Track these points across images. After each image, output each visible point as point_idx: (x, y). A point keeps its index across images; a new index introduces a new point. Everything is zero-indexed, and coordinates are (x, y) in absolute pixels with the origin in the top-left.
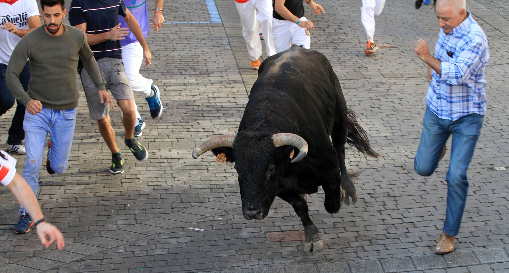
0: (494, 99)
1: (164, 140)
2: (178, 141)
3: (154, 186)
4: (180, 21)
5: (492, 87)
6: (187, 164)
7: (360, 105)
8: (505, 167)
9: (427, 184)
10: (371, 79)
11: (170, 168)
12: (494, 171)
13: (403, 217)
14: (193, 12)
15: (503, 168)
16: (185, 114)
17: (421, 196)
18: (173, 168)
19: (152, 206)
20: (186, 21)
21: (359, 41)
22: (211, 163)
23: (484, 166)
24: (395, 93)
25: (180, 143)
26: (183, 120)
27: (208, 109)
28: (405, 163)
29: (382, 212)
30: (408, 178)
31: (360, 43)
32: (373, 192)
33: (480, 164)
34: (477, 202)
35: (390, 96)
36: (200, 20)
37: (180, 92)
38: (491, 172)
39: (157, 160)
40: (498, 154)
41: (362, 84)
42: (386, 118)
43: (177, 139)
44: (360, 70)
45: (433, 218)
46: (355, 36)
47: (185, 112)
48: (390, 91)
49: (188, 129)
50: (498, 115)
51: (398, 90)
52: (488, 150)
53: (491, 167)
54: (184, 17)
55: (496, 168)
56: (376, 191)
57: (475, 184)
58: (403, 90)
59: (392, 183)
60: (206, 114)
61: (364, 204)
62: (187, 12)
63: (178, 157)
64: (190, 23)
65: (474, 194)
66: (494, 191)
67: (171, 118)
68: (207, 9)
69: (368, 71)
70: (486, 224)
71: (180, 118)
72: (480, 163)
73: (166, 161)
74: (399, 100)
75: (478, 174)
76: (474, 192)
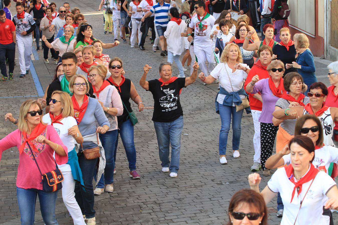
3: (5, 201)
4: (18, 96)
8: (229, 182)
9: (179, 195)
10: (142, 129)
12: (222, 185)
13: (164, 216)
14: (27, 89)
17: (176, 203)
19: (4, 214)
20: (22, 96)
21: (133, 105)
23: (216, 182)
29: (152, 214)
30: (167, 191)
32: (145, 201)
33: (213, 181)
34: (212, 205)
35: (154, 140)
36: (31, 94)
38: (220, 186)
39: (6, 185)
40: (224, 174)
42: (153, 154)
45: (184, 216)
52: (218, 172)
53: (220, 182)
54: (21, 93)
55: (223, 183)
56: (147, 200)
57: (210, 194)
59: (157, 194)
61: (140, 209)
62: (23, 90)
64: (25, 96)
66: (222, 198)
68: (35, 87)
69: (139, 124)
70: (218, 218)
72: (213, 180)
75: (212, 187)
76: (210, 199)
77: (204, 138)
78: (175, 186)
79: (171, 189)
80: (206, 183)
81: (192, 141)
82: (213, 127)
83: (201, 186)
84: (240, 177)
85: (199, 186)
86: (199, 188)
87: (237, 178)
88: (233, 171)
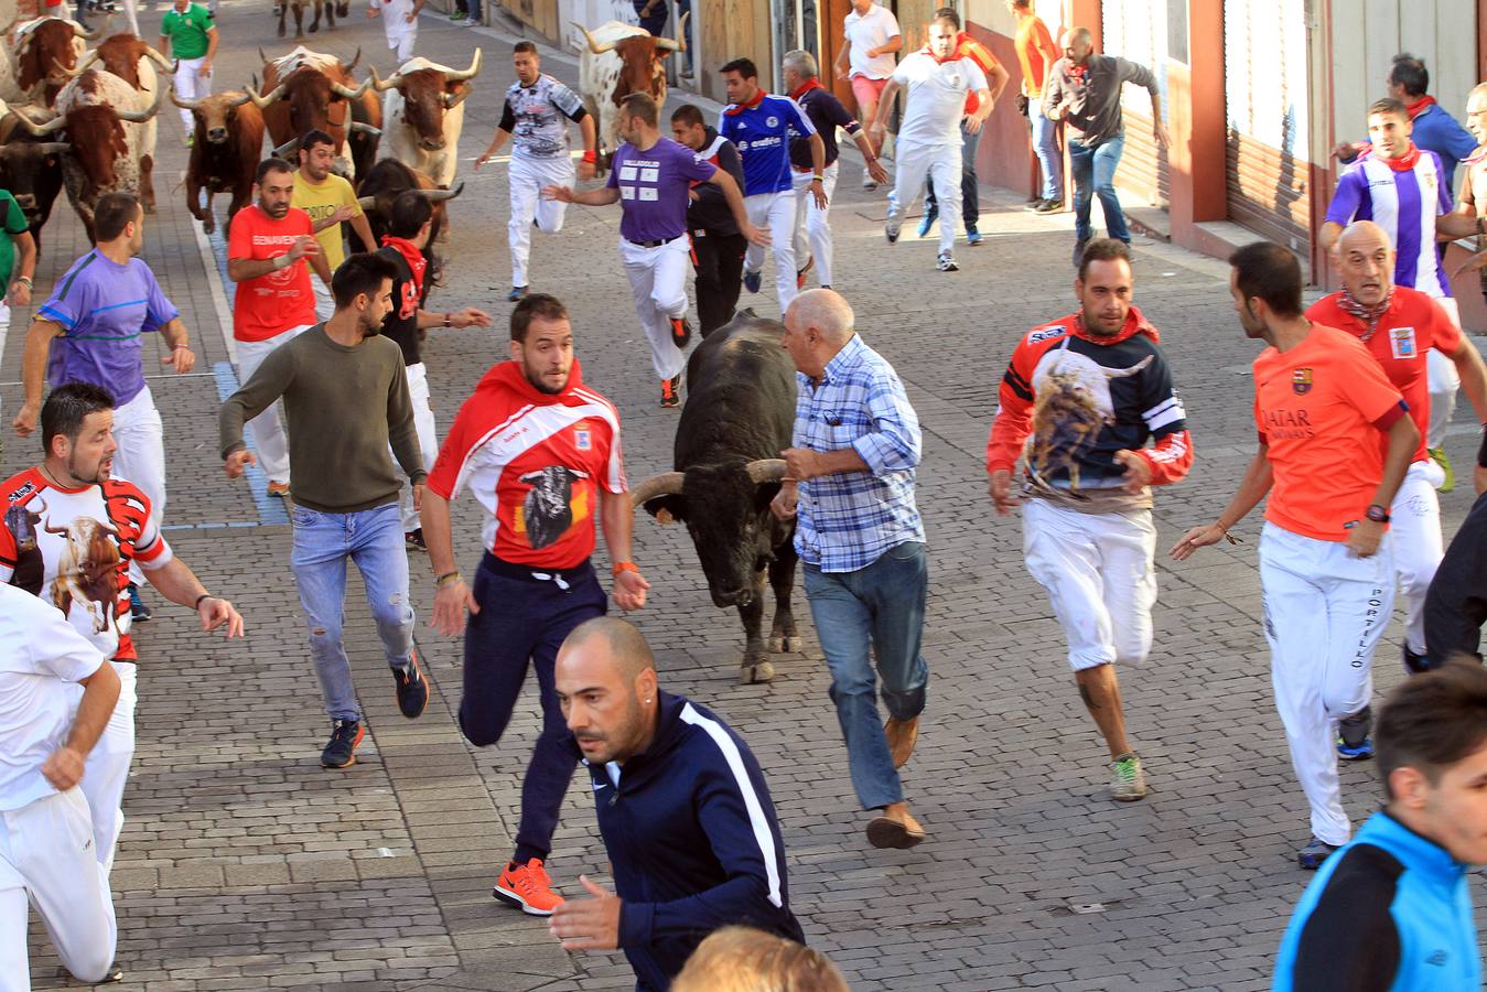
0: (1066, 711)
1: (137, 863)
2: (175, 865)
5: (1059, 678)
6: (202, 931)
8: (1103, 904)
9: (883, 960)
11: (154, 944)
12: (1073, 917)
14: (209, 495)
15: (1097, 907)
16: (194, 787)
18: (165, 944)
20: (189, 523)
22: (272, 927)
23: (1043, 903)
24: (783, 706)
25: (180, 871)
26: (187, 804)
27: (260, 772)
28: (821, 905)
31: (680, 566)
33: (1032, 898)
35: (772, 714)
36: (228, 517)
37: (178, 725)
38: (1062, 920)
40: (1082, 866)
41: (692, 685)
43: (172, 861)
44: (683, 645)
46: (666, 547)
47: (194, 784)
48: (770, 699)
49: (204, 830)
50: (1076, 755)
51: (793, 697)
52: (1054, 856)
53: (1064, 904)
54: (183, 511)
55: (1077, 908)
57: (1019, 955)
58: (808, 696)
60: (251, 787)
63: (177, 910)
64: (200, 526)
65: (1016, 983)
66: (1074, 972)
67: (155, 802)
68: (248, 485)
71: (181, 801)
72: (1030, 896)
73: (142, 923)
74: (797, 724)
75: (1027, 926)
76: (1019, 978)
77: (994, 707)
78: (862, 922)
79: (847, 939)
80: (1002, 908)
81: (938, 721)
82: (1032, 655)
83: (980, 921)
84: (1150, 879)
85: (970, 922)
86: (970, 930)
87: (1138, 883)
88: (1123, 854)
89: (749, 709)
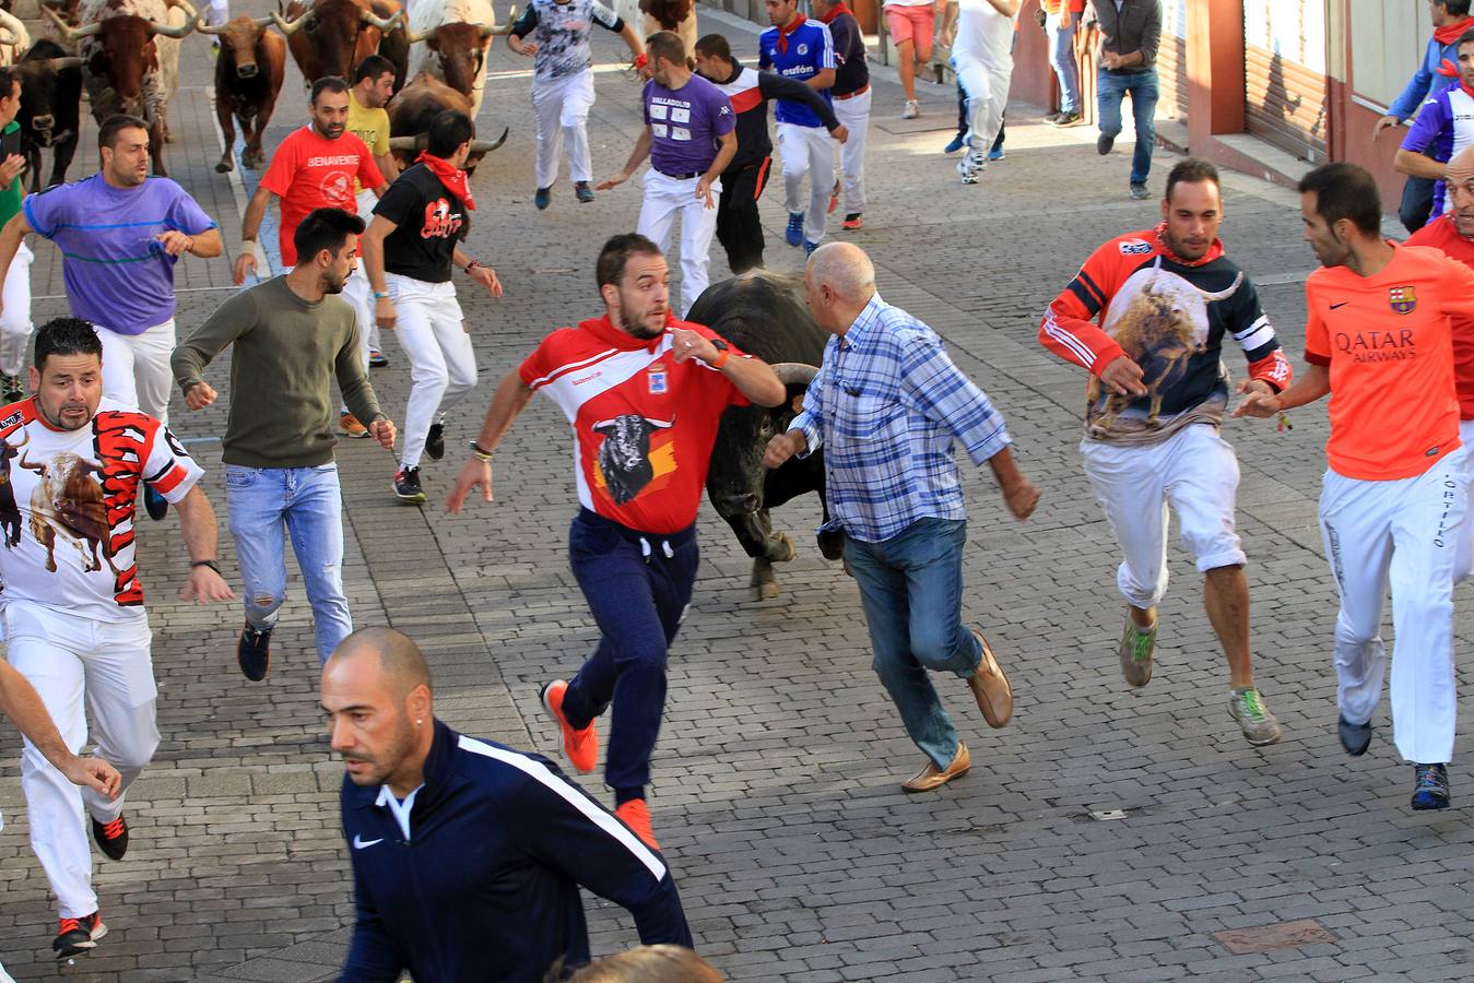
0: (1087, 620)
1: (166, 773)
2: (203, 774)
3: (139, 904)
4: (199, 435)
5: (1080, 586)
6: (230, 839)
7: (709, 651)
8: (1124, 811)
9: (905, 867)
10: (740, 578)
11: (183, 853)
12: (1093, 823)
13: (841, 964)
15: (1117, 814)
16: (221, 697)
17: (890, 904)
18: (193, 852)
19: (137, 963)
20: (215, 435)
22: (299, 835)
23: (1066, 810)
24: (807, 615)
25: (209, 780)
26: (215, 714)
27: (287, 682)
28: (843, 813)
29: (783, 953)
30: (853, 854)
32: (754, 897)
33: (1053, 805)
34: (1048, 911)
35: (795, 623)
37: (206, 636)
38: (1083, 827)
39: (146, 832)
40: (1103, 773)
41: (715, 594)
42: (786, 687)
43: (200, 771)
45: (925, 962)
47: (222, 694)
48: (793, 608)
50: (1097, 663)
51: (815, 607)
52: (1076, 763)
53: (1085, 810)
54: (210, 423)
55: (1097, 814)
56: (765, 894)
57: (1041, 861)
58: (831, 605)
59: (809, 868)
60: (278, 696)
61: (732, 932)
62: (217, 408)
63: (206, 819)
65: (1038, 890)
66: (1095, 879)
67: (183, 712)
69: (729, 556)
70: (1075, 972)
72: (1051, 803)
73: (171, 832)
74: (819, 633)
75: (1049, 832)
76: (1040, 884)
77: (1014, 615)
78: (884, 829)
79: (868, 845)
80: (1023, 815)
82: (1052, 564)
83: (1002, 828)
84: (1170, 786)
85: (993, 828)
86: (991, 837)
87: (1158, 789)
88: (1143, 761)
89: (771, 618)
